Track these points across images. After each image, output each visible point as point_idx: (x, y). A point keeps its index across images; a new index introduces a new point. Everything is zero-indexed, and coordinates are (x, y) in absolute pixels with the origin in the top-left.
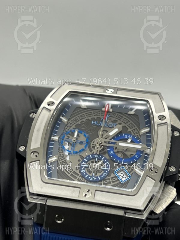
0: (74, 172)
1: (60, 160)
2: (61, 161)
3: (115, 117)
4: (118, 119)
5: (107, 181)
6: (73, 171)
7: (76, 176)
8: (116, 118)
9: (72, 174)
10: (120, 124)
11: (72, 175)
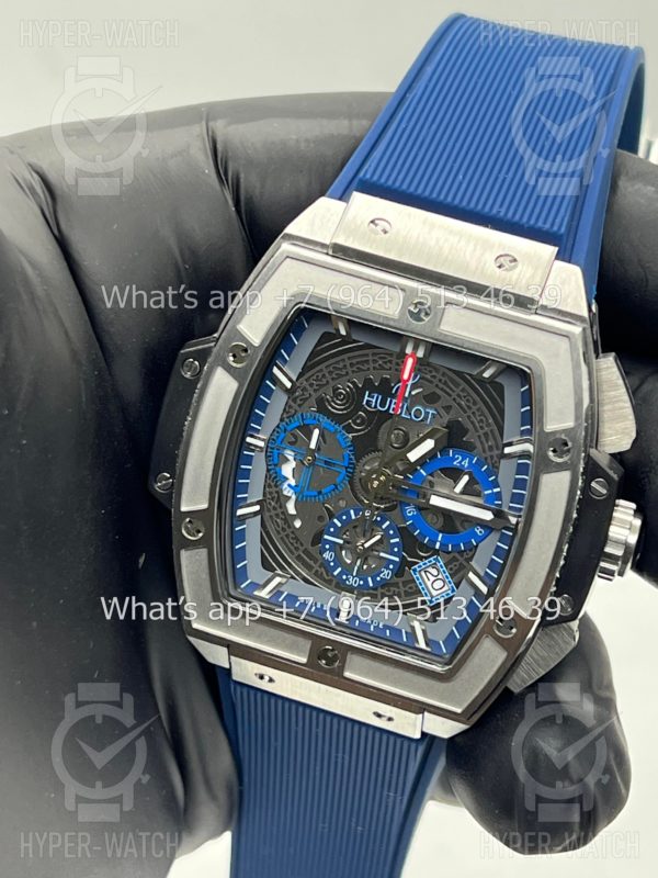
0: (305, 551)
1: (271, 508)
2: (273, 513)
3: (436, 381)
4: (442, 389)
5: (392, 589)
6: (302, 548)
7: (312, 563)
8: (437, 386)
9: (299, 555)
10: (448, 408)
11: (299, 558)
